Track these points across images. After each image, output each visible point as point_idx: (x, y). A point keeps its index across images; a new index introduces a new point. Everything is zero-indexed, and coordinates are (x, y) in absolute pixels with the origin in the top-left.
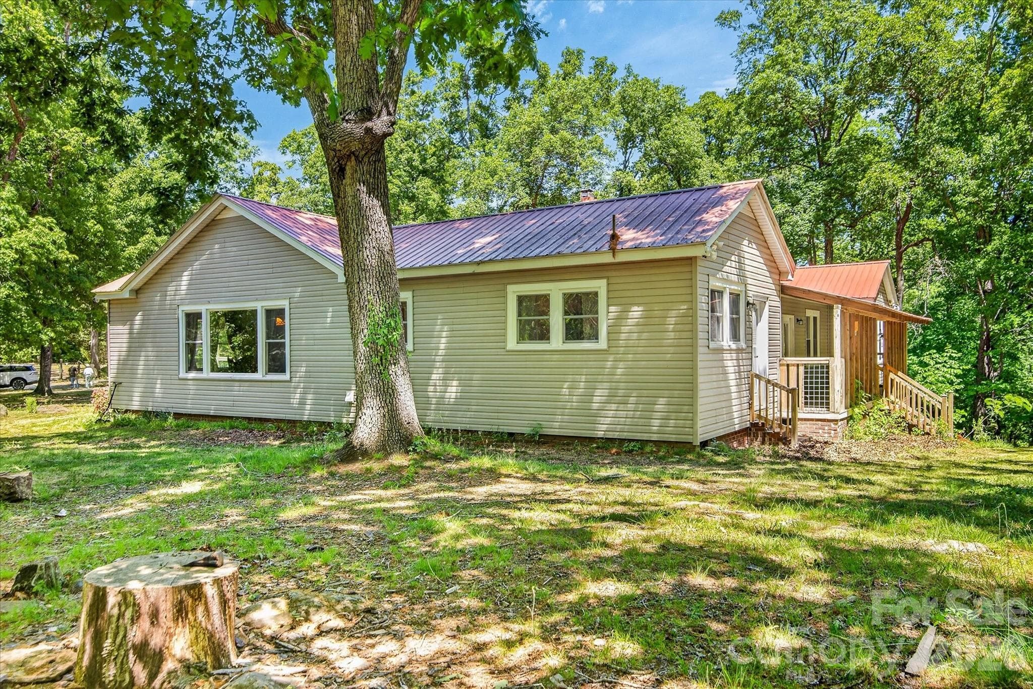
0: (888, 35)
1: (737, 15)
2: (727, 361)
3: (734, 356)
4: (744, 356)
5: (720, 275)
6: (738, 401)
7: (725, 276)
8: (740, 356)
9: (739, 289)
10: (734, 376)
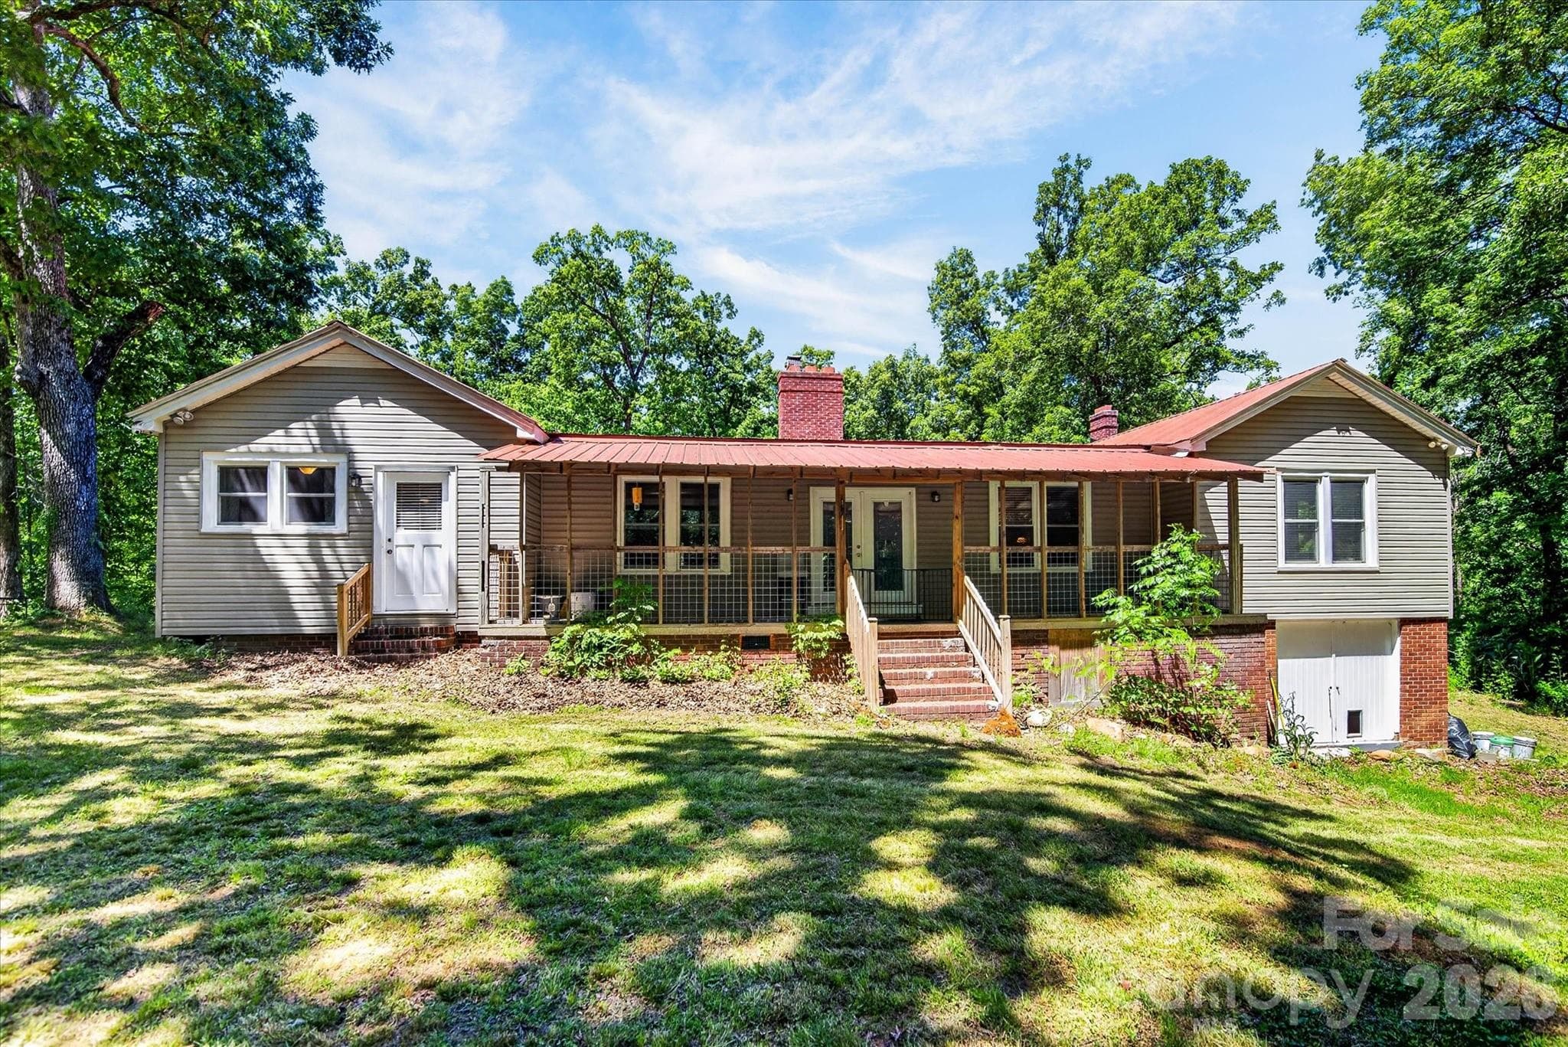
2: (270, 550)
3: (304, 542)
4: (340, 543)
5: (243, 448)
6: (317, 598)
7: (263, 448)
8: (323, 543)
9: (324, 461)
10: (297, 567)
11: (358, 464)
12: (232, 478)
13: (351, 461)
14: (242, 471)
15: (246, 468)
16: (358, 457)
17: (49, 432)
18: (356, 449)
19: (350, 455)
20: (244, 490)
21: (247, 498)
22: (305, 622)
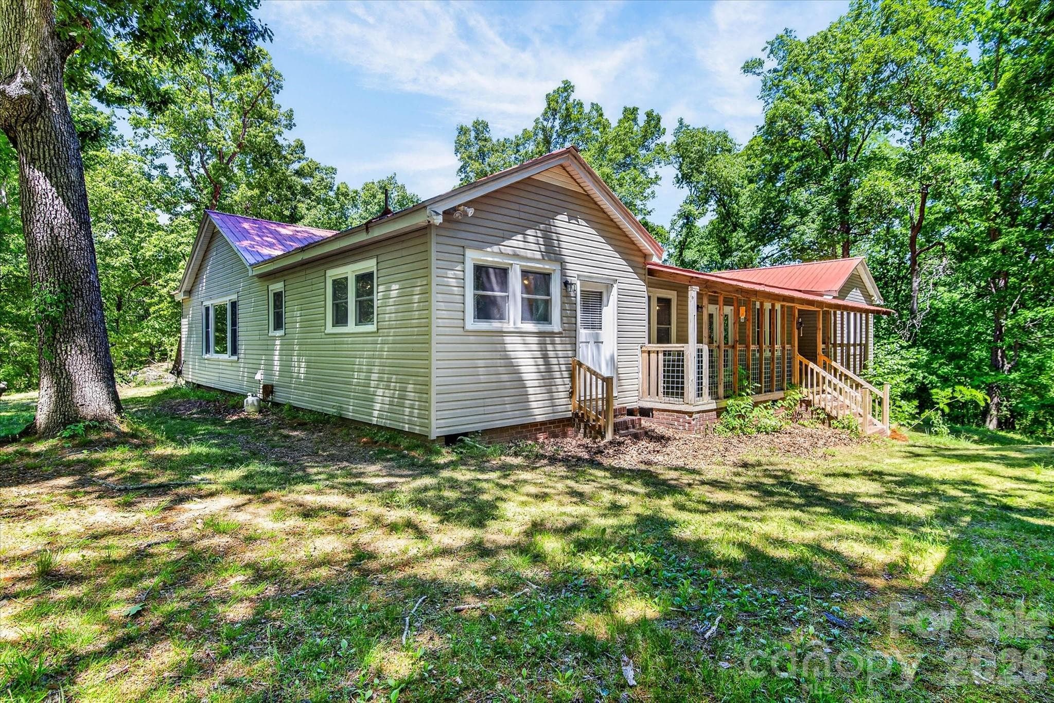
0: (881, 54)
1: (761, 63)
2: (514, 345)
3: (534, 340)
4: (557, 340)
5: (496, 249)
6: (543, 390)
7: (509, 251)
8: (548, 340)
9: (546, 267)
10: (531, 362)
11: (569, 273)
12: (484, 275)
13: (563, 269)
14: (491, 271)
15: (494, 268)
16: (569, 266)
17: (48, 176)
18: (568, 259)
19: (562, 263)
20: (493, 290)
21: (495, 297)
22: (537, 411)
